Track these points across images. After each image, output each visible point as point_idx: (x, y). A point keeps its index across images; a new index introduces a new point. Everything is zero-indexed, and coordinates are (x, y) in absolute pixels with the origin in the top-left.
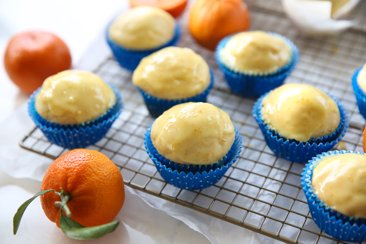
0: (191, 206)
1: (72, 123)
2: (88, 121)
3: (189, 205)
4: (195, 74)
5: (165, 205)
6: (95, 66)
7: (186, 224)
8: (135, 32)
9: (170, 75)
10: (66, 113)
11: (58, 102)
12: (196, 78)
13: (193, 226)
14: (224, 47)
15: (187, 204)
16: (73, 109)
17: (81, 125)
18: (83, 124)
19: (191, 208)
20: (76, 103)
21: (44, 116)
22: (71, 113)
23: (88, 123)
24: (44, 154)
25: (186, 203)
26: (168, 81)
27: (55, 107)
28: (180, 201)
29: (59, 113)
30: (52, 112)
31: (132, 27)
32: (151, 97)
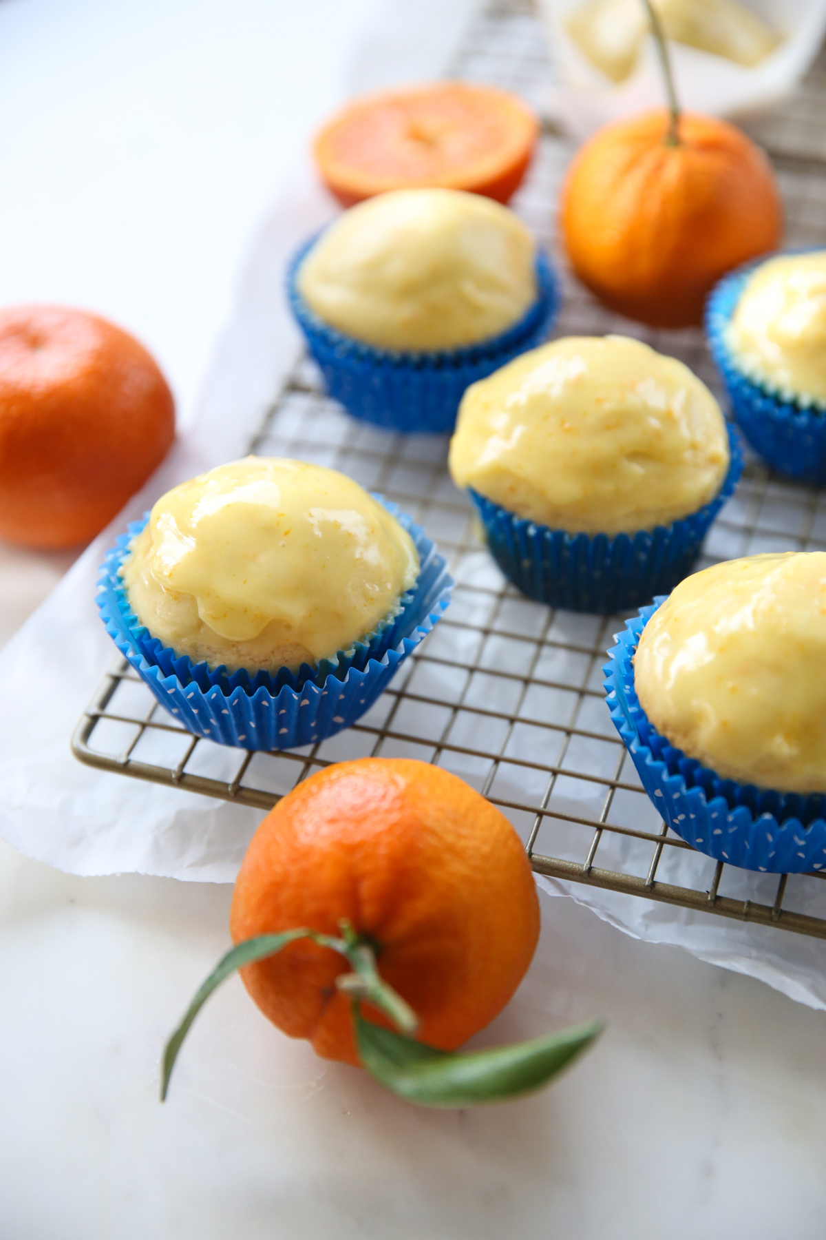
0: (776, 916)
1: (293, 660)
2: (348, 648)
3: (766, 914)
4: (684, 432)
5: (650, 917)
6: (251, 423)
7: (775, 985)
8: (410, 290)
9: (605, 445)
10: (273, 627)
11: (232, 590)
12: (694, 447)
13: (798, 990)
14: (730, 315)
15: (760, 912)
16: (295, 610)
17: (325, 665)
18: (335, 662)
19: (775, 926)
20: (302, 587)
21: (182, 647)
22: (288, 627)
23: (350, 653)
24: (181, 780)
25: (753, 910)
26: (600, 468)
27: (227, 611)
28: (730, 906)
29: (244, 631)
30: (219, 629)
31: (398, 269)
32: (541, 531)
